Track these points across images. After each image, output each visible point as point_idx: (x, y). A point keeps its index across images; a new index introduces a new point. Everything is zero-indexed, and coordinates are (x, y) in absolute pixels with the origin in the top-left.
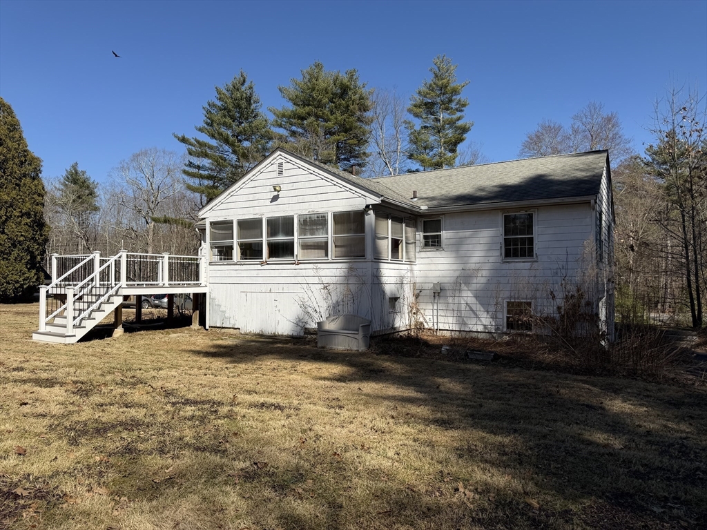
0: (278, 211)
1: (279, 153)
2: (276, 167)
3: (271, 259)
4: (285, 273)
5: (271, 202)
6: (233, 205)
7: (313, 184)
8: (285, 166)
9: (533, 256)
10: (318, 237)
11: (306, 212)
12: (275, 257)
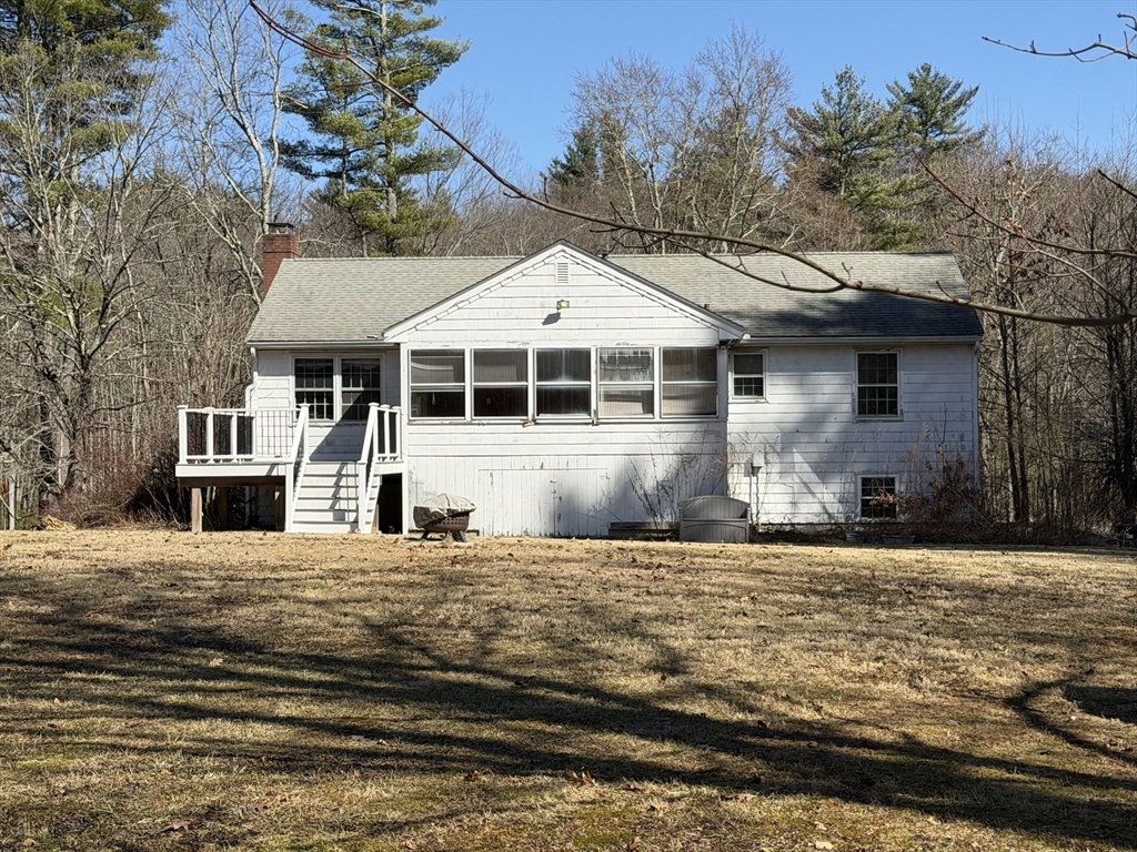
0: (560, 339)
1: (560, 247)
2: (553, 269)
3: (542, 416)
4: (570, 438)
5: (544, 324)
6: (461, 325)
7: (626, 302)
8: (572, 268)
9: (896, 413)
10: (637, 383)
11: (613, 345)
12: (552, 412)
